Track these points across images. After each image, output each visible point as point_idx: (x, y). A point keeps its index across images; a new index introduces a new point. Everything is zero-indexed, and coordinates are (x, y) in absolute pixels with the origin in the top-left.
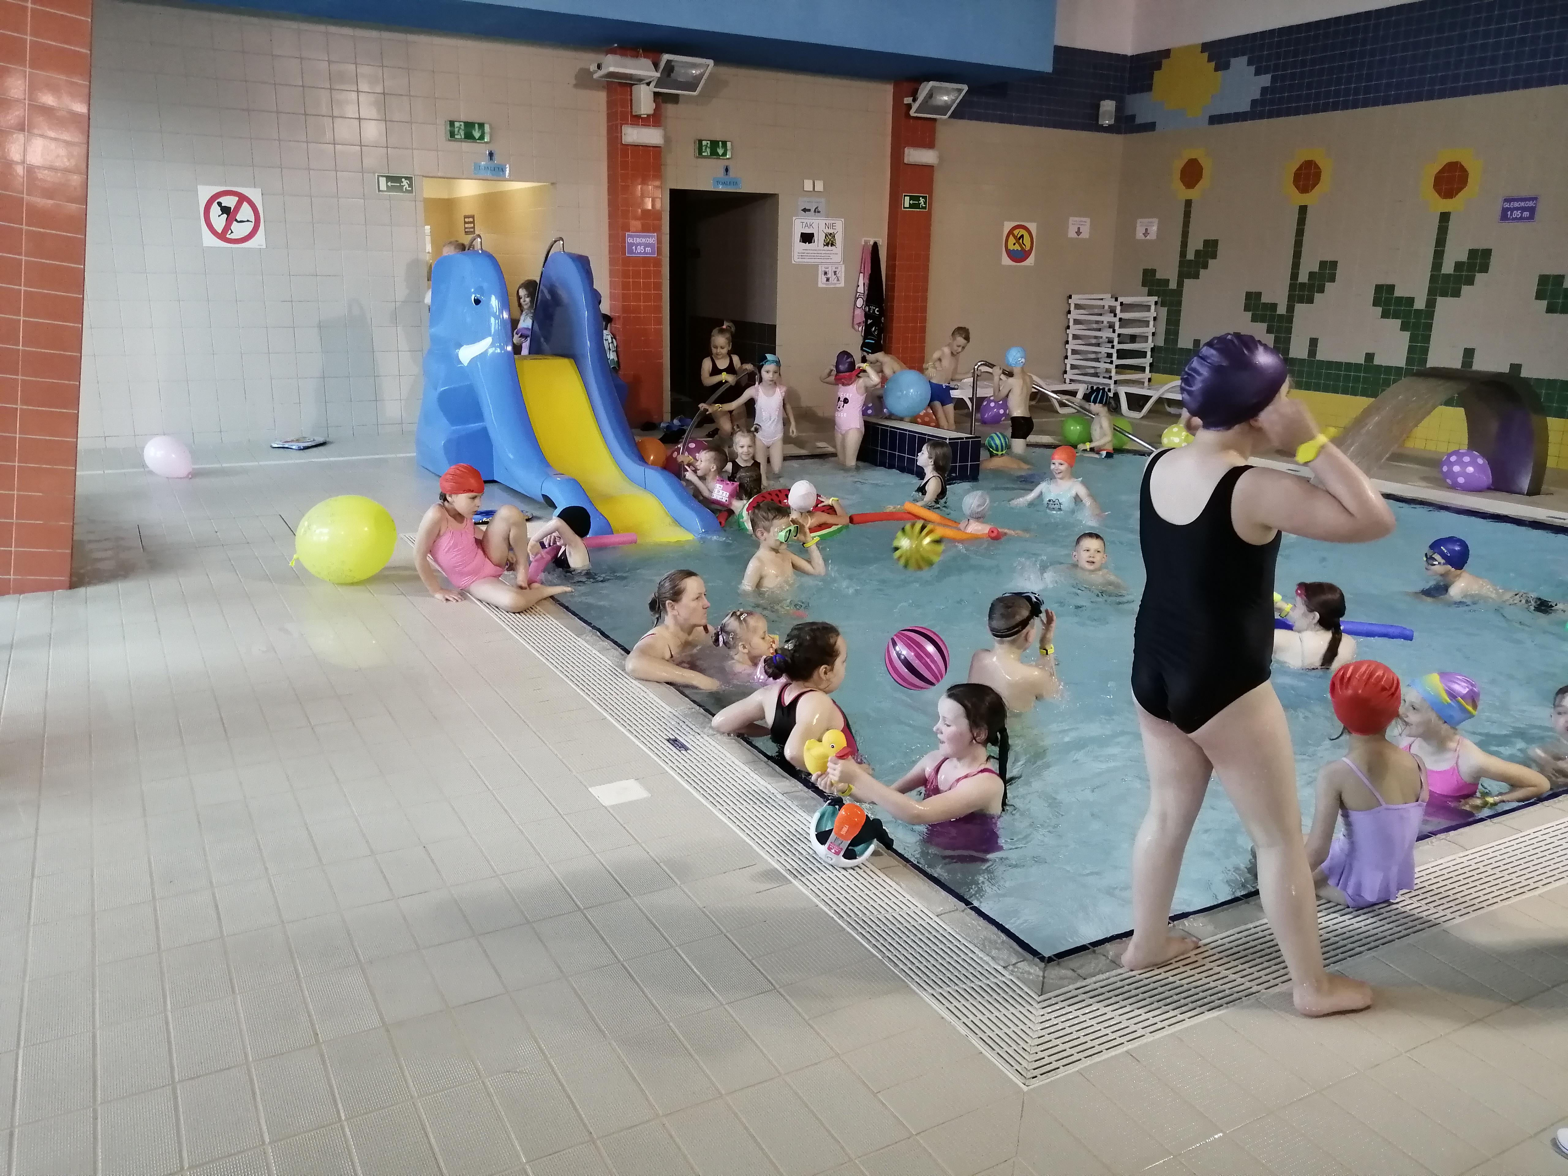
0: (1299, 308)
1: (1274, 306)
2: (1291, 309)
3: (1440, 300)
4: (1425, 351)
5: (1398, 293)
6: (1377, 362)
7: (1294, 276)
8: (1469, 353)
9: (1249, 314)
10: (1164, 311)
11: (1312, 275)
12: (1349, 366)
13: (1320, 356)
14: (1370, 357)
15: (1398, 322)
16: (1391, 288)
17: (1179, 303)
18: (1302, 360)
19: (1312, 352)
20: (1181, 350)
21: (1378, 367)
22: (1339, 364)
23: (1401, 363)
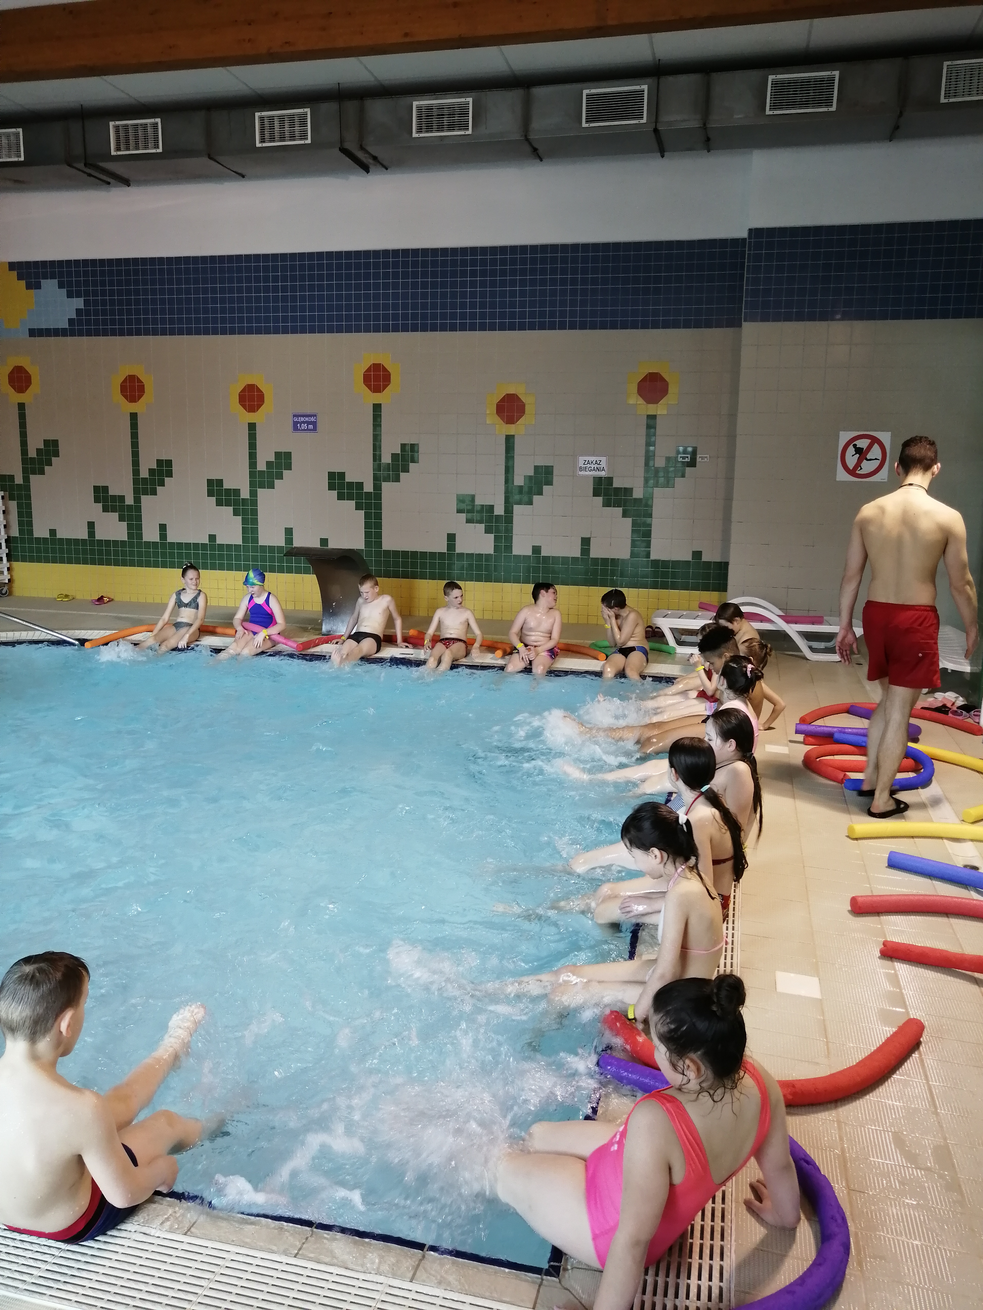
0: (145, 499)
1: (122, 498)
2: (137, 500)
3: (260, 491)
4: (255, 531)
5: (226, 486)
6: (218, 541)
7: (136, 472)
8: (289, 532)
9: (100, 505)
11: (151, 471)
12: (196, 545)
13: (169, 540)
14: (212, 538)
15: (230, 509)
16: (220, 482)
17: (29, 497)
18: (155, 544)
19: (163, 536)
20: (38, 539)
21: (221, 546)
22: (188, 545)
23: (240, 542)
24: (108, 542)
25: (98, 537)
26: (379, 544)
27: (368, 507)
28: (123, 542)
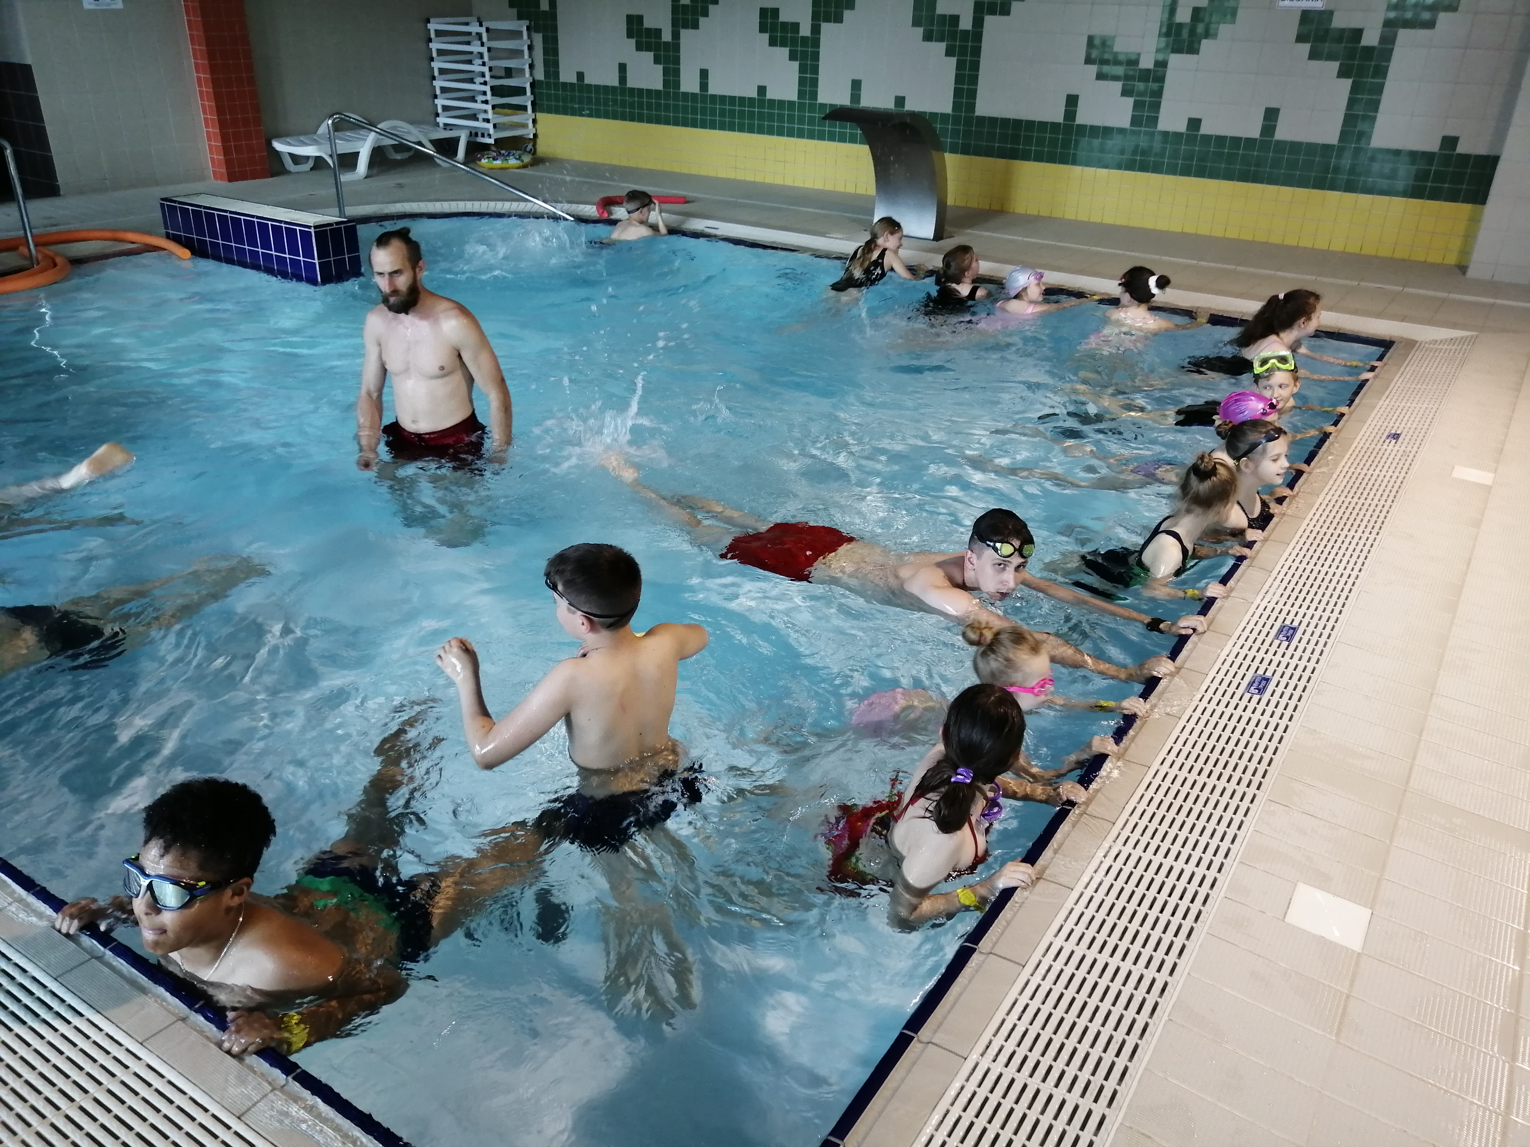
0: (685, 34)
1: (658, 32)
2: (676, 35)
3: (825, 27)
4: (815, 83)
5: (783, 17)
6: (770, 95)
8: (856, 85)
9: (633, 41)
10: (538, 38)
12: (742, 100)
13: (712, 91)
14: (762, 90)
15: (786, 51)
16: (775, 12)
17: (555, 29)
18: (694, 95)
19: (704, 86)
20: (565, 84)
21: (772, 102)
22: (732, 99)
23: (793, 96)
24: (640, 91)
25: (631, 83)
26: (972, 107)
27: (962, 52)
28: (658, 92)
